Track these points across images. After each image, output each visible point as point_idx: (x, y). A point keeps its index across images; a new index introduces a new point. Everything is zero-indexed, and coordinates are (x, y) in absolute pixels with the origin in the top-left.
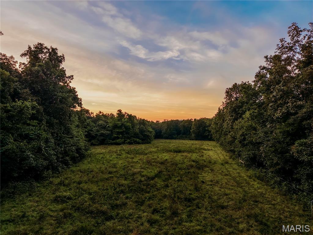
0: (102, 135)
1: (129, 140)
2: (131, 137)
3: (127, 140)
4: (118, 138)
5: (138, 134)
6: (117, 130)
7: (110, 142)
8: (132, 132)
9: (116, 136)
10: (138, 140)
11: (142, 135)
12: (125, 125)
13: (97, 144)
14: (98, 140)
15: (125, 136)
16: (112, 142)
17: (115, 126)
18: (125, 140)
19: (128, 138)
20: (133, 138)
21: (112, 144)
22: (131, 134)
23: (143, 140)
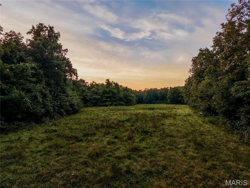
0: (95, 99)
1: (115, 103)
2: (117, 100)
3: (114, 103)
4: (107, 101)
5: (122, 99)
6: (106, 95)
7: (100, 105)
8: (117, 97)
9: (105, 99)
10: (122, 103)
11: (126, 99)
12: (112, 91)
13: (91, 105)
14: (92, 103)
15: (112, 100)
16: (103, 104)
17: (105, 92)
18: (112, 103)
19: (115, 101)
20: (118, 101)
21: (102, 106)
22: (117, 98)
23: (126, 103)
